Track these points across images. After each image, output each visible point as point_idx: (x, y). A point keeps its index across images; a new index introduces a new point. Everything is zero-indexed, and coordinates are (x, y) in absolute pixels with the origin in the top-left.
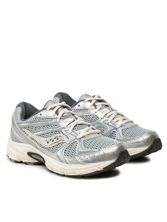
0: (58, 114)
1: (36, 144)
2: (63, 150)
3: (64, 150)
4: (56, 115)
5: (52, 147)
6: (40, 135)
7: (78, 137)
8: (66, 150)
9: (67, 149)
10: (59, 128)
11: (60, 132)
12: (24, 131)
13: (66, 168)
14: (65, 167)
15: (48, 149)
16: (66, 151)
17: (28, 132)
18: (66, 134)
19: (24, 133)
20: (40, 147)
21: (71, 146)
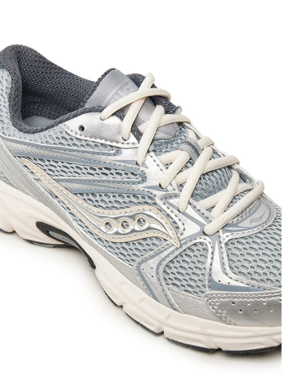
0: (141, 134)
1: (68, 214)
2: (160, 264)
3: (165, 263)
4: (132, 137)
5: (121, 243)
6: (82, 194)
7: (210, 228)
8: (171, 265)
9: (172, 261)
10: (144, 185)
11: (148, 200)
12: (25, 166)
13: (171, 322)
14: (168, 318)
15: (111, 245)
16: (170, 268)
17: (39, 172)
18: (168, 211)
19: (25, 169)
20: (79, 227)
21: (186, 255)
